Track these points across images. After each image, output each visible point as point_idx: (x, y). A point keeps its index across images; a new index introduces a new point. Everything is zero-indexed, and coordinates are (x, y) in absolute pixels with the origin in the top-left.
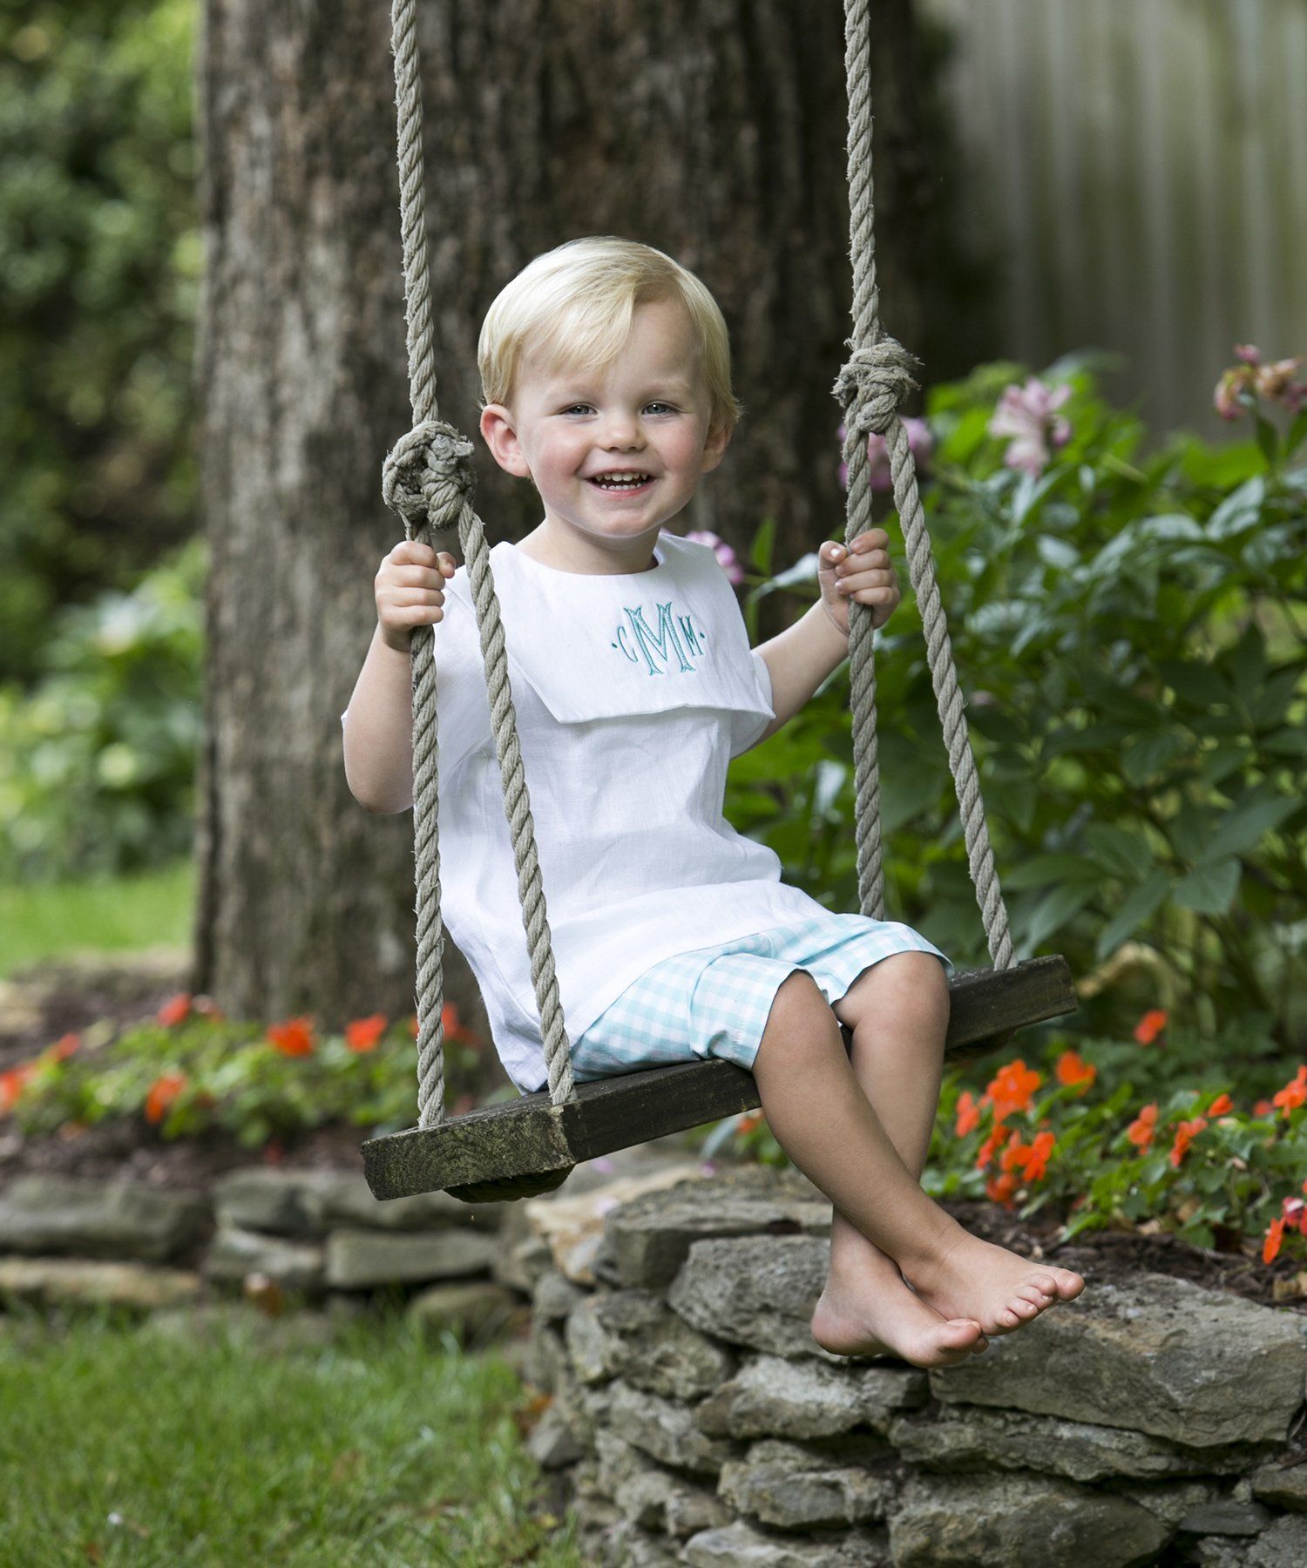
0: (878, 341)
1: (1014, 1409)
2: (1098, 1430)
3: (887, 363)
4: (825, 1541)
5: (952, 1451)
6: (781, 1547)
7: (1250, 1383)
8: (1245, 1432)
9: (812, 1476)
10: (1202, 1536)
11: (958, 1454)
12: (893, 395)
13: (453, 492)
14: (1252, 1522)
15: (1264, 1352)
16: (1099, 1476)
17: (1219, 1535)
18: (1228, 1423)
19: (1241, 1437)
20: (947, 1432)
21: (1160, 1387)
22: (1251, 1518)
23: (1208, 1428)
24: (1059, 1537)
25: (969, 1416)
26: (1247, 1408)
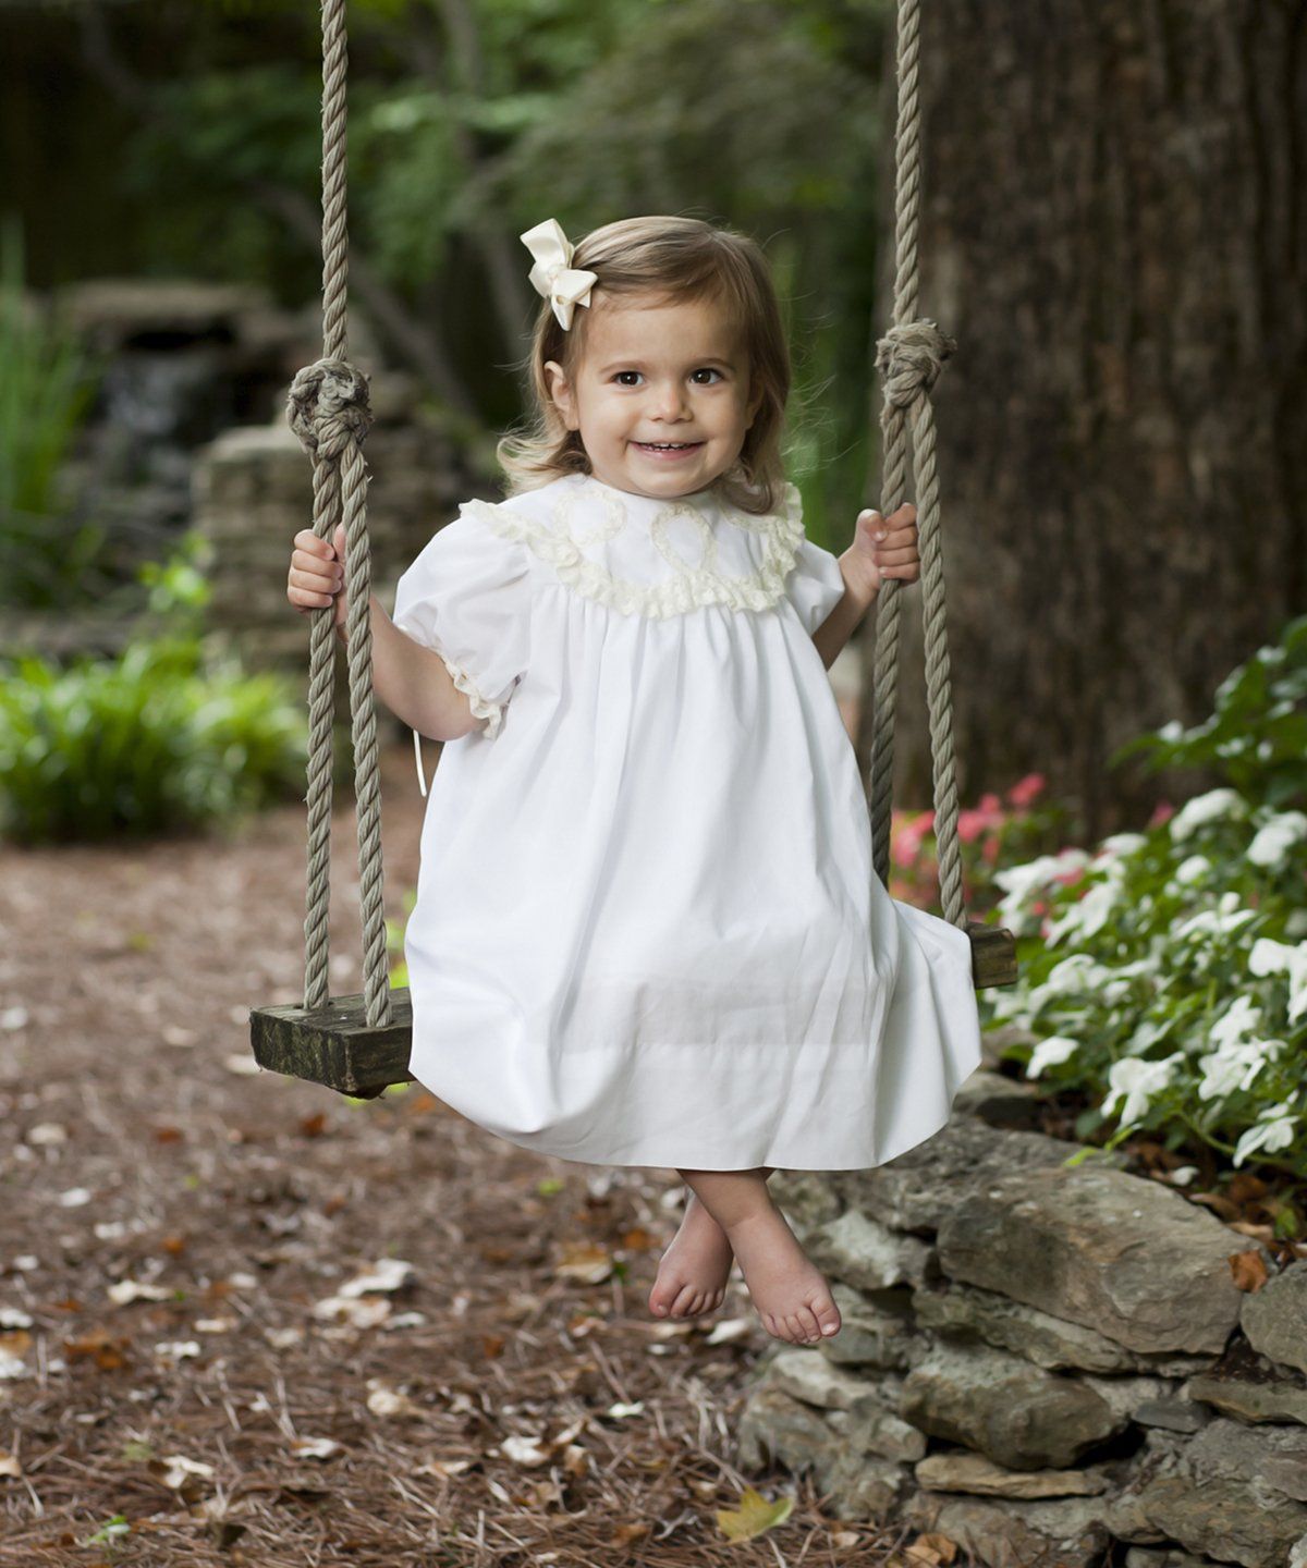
0: (915, 319)
1: (1001, 1294)
2: (1063, 1324)
3: (915, 340)
4: (869, 1379)
5: (950, 1323)
6: (835, 1378)
7: (1190, 1299)
8: (1185, 1342)
9: (857, 1322)
10: (1151, 1427)
11: (953, 1327)
12: (917, 372)
13: (336, 431)
14: (1189, 1423)
15: (1206, 1273)
16: (1058, 1366)
17: (1163, 1428)
18: (1166, 1334)
19: (1178, 1348)
20: (948, 1305)
21: (1106, 1295)
22: (1190, 1418)
23: (1151, 1337)
24: (1017, 1418)
25: (969, 1294)
26: (1183, 1323)
